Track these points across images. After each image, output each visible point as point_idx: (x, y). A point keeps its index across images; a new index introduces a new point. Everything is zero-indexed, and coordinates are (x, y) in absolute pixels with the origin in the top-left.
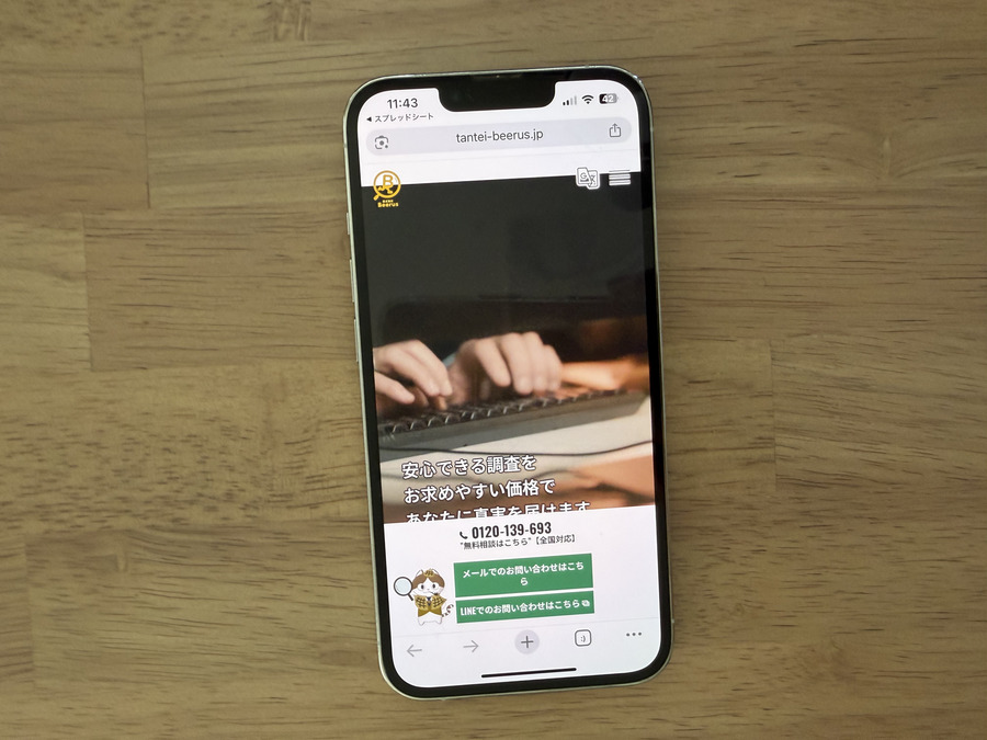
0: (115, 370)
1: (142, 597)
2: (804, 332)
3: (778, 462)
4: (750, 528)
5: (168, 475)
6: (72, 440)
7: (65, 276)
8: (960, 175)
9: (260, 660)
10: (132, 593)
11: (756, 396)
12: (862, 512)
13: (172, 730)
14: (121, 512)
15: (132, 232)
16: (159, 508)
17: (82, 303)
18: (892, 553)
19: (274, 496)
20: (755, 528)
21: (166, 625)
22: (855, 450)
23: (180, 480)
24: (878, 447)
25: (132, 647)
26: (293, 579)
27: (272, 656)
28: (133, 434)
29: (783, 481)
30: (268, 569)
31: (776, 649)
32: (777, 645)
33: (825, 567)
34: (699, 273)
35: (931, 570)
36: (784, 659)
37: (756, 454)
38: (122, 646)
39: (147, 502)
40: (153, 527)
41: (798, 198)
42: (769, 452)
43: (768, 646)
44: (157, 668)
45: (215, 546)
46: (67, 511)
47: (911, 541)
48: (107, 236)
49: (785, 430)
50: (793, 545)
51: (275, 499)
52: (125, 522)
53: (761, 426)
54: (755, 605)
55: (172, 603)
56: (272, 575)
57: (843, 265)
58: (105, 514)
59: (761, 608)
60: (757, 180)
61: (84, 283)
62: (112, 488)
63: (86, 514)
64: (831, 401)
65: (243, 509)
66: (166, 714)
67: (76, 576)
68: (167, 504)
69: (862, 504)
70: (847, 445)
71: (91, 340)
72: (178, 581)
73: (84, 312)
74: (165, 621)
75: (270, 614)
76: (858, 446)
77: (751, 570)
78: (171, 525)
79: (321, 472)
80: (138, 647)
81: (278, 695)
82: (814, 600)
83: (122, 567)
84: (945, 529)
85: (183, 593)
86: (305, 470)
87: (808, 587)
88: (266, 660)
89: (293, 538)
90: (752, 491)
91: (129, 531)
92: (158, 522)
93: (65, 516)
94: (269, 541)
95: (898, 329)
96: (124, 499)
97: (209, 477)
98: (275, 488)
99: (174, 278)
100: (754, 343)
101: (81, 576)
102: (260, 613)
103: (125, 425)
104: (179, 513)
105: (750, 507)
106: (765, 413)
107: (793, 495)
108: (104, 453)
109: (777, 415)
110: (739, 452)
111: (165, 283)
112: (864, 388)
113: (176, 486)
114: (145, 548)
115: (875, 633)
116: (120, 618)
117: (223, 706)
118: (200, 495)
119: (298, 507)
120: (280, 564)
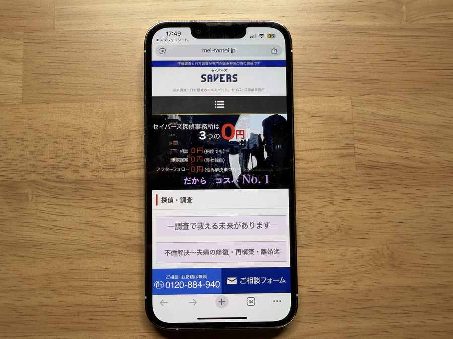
0: (33, 104)
1: (39, 214)
2: (367, 93)
3: (357, 156)
4: (343, 188)
5: (56, 155)
6: (10, 136)
7: (13, 60)
8: (440, 22)
9: (96, 248)
10: (34, 212)
11: (344, 124)
12: (400, 182)
13: (50, 283)
14: (31, 172)
15: (45, 41)
16: (50, 170)
17: (20, 72)
18: (417, 203)
19: (107, 166)
20: (346, 188)
21: (50, 229)
22: (395, 151)
23: (61, 157)
24: (407, 150)
25: (32, 239)
26: (114, 207)
27: (103, 246)
28: (40, 134)
29: (359, 165)
30: (102, 202)
31: (359, 250)
32: (359, 248)
33: (382, 209)
34: (315, 65)
35: (437, 212)
36: (363, 256)
37: (345, 152)
38: (28, 239)
39: (44, 167)
40: (46, 179)
41: (362, 31)
42: (352, 151)
43: (355, 249)
44: (44, 251)
45: (76, 190)
46: (5, 171)
47: (426, 197)
48: (33, 42)
49: (360, 140)
50: (366, 197)
51: (107, 167)
52: (33, 177)
53: (347, 138)
54: (347, 227)
55: (53, 218)
56: (104, 205)
57: (385, 62)
58: (23, 173)
59: (350, 229)
60: (342, 23)
61: (22, 64)
62: (28, 160)
63: (14, 172)
64: (381, 127)
65: (92, 172)
66: (47, 274)
67: (7, 203)
68: (54, 168)
69: (399, 178)
70: (391, 149)
71: (23, 90)
72: (58, 207)
73: (21, 77)
74: (50, 227)
75: (102, 225)
76: (396, 150)
77: (345, 209)
78: (55, 179)
79: (130, 155)
80: (35, 239)
81: (104, 267)
82: (378, 226)
83: (30, 199)
84: (443, 191)
85: (60, 213)
86: (122, 154)
87: (373, 219)
88: (100, 248)
89: (115, 187)
90: (344, 170)
91: (34, 181)
92: (49, 178)
93: (4, 173)
94: (103, 188)
95: (414, 93)
96: (33, 166)
97: (75, 156)
98: (107, 162)
99: (64, 62)
100: (342, 98)
101: (10, 203)
102: (97, 224)
103: (36, 130)
104: (60, 173)
105: (343, 178)
106: (349, 132)
107: (365, 172)
108: (25, 143)
109: (355, 133)
110: (337, 151)
111: (59, 64)
112: (398, 121)
113: (59, 160)
114: (42, 190)
115: (409, 244)
116: (27, 225)
117: (76, 271)
118: (71, 164)
119: (118, 172)
120: (108, 200)
